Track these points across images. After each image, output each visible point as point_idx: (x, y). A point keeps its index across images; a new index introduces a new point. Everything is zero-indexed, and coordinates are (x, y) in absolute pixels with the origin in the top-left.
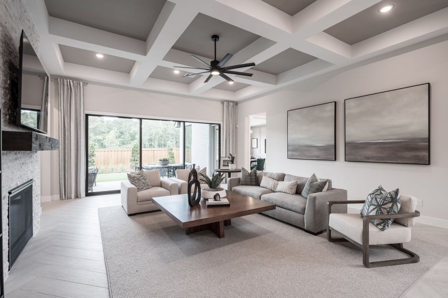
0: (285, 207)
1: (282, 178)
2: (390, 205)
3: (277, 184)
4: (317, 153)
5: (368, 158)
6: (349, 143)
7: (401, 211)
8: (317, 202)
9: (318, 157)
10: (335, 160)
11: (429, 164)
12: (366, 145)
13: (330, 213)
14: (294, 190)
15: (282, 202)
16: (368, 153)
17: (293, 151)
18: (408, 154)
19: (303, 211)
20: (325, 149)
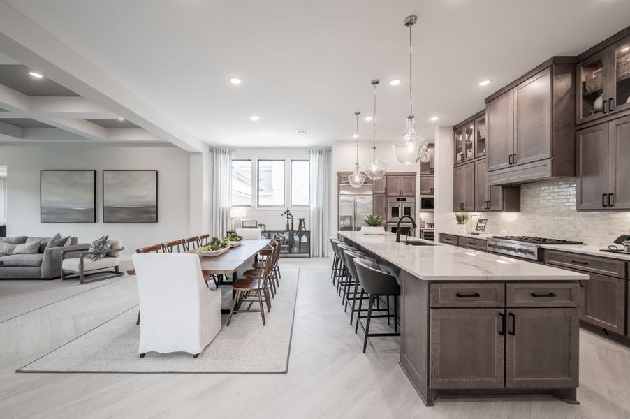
0: (20, 264)
1: (23, 240)
2: (102, 245)
3: (14, 248)
4: (77, 216)
5: (121, 219)
6: (107, 207)
7: (111, 247)
8: (53, 254)
9: (77, 219)
10: (95, 221)
11: (157, 222)
12: (120, 209)
13: (64, 259)
14: (37, 250)
15: (16, 261)
16: (121, 215)
17: (47, 214)
18: (146, 216)
19: (40, 263)
20: (85, 212)
